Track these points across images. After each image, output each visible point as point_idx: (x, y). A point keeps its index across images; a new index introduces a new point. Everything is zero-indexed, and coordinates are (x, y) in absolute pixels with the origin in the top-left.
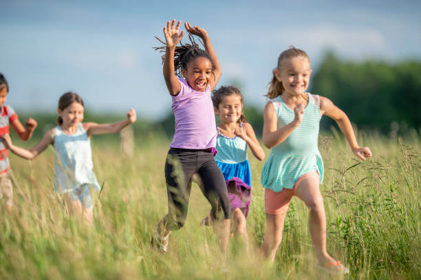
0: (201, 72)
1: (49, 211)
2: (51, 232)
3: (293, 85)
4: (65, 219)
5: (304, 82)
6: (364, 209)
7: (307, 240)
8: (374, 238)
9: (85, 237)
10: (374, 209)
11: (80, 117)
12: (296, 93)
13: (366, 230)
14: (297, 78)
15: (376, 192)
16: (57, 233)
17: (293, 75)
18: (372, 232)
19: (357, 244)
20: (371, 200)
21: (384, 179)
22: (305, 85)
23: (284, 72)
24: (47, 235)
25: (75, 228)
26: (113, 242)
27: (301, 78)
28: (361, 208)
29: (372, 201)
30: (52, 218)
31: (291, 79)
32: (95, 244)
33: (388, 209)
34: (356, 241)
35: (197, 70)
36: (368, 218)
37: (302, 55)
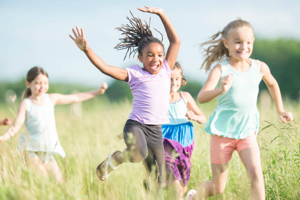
0: (154, 55)
1: (9, 164)
2: (11, 182)
3: (239, 52)
4: (23, 171)
5: (249, 49)
6: (276, 163)
7: (228, 189)
8: (285, 187)
9: (39, 186)
10: (285, 163)
11: (46, 87)
12: (241, 58)
13: (278, 181)
14: (243, 46)
15: (287, 149)
16: (16, 183)
17: (239, 43)
18: (283, 182)
19: (270, 193)
20: (282, 156)
21: (293, 138)
22: (249, 52)
23: (231, 40)
24: (7, 184)
25: (31, 179)
26: (63, 191)
27: (245, 45)
28: (274, 163)
29: (284, 156)
30: (12, 170)
31: (238, 47)
32: (48, 192)
33: (296, 163)
34: (270, 190)
35: (151, 54)
36: (280, 170)
37: (247, 26)
